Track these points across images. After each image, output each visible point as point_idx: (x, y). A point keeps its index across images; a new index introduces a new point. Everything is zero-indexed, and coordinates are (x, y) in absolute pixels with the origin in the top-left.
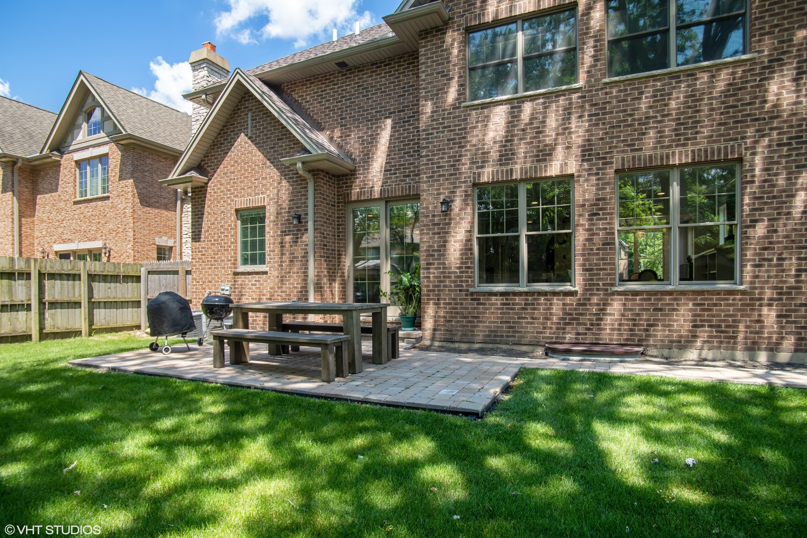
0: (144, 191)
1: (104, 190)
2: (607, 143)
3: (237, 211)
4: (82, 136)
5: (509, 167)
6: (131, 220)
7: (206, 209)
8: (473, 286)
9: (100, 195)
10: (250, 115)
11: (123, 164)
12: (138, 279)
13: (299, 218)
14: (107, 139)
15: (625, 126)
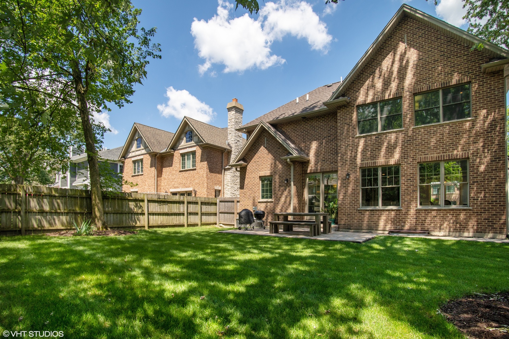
0: (211, 166)
1: (193, 166)
2: (414, 152)
3: (260, 177)
4: (183, 143)
5: (374, 161)
6: (206, 179)
7: (246, 176)
8: (360, 207)
9: (192, 168)
10: (266, 138)
11: (202, 155)
12: (216, 204)
13: (287, 180)
14: (195, 144)
15: (421, 145)
